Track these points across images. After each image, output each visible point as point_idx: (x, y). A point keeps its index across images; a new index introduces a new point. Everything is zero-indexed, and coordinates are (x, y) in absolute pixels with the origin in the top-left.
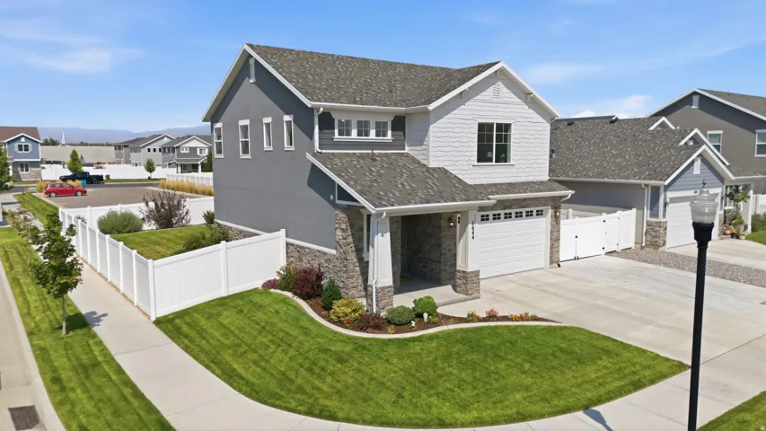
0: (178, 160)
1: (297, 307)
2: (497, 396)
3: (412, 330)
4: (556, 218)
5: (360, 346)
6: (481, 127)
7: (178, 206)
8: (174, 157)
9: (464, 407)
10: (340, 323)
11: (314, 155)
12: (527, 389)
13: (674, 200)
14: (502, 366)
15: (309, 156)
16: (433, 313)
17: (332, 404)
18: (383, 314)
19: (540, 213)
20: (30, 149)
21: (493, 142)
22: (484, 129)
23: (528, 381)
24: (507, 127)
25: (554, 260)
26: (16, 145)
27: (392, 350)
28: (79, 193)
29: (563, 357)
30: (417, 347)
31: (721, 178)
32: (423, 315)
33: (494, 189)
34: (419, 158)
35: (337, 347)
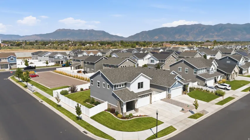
0: (55, 60)
1: (112, 115)
2: (140, 128)
3: (129, 119)
4: (151, 96)
5: (123, 122)
6: (138, 83)
7: (75, 88)
8: (53, 59)
9: (136, 129)
10: (119, 118)
11: (114, 91)
12: (144, 127)
13: (172, 90)
14: (141, 124)
15: (113, 92)
16: (132, 116)
17: (122, 129)
18: (125, 116)
19: (148, 96)
20: (14, 59)
21: (140, 85)
22: (139, 84)
23: (144, 125)
24: (143, 82)
25: (151, 103)
26: (10, 59)
27: (127, 122)
28: (37, 76)
29: (148, 122)
30: (130, 122)
31: (182, 84)
32: (131, 116)
33: (141, 93)
34: (129, 89)
35: (120, 122)
